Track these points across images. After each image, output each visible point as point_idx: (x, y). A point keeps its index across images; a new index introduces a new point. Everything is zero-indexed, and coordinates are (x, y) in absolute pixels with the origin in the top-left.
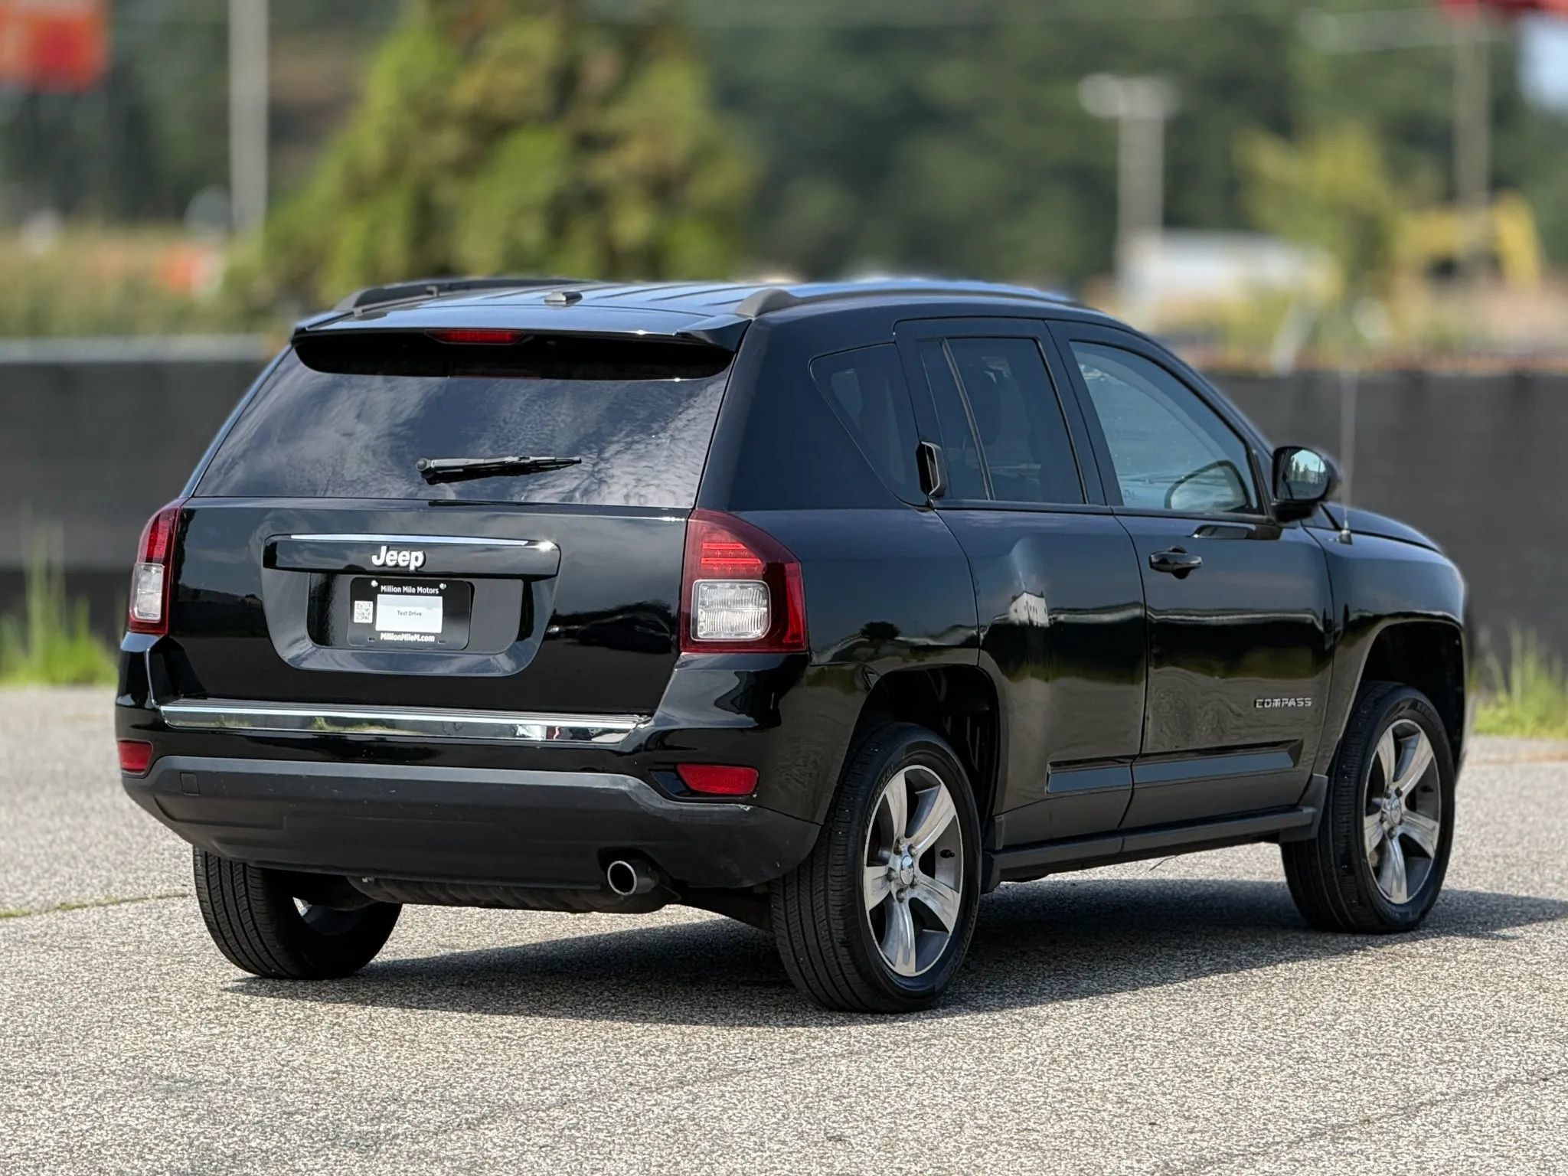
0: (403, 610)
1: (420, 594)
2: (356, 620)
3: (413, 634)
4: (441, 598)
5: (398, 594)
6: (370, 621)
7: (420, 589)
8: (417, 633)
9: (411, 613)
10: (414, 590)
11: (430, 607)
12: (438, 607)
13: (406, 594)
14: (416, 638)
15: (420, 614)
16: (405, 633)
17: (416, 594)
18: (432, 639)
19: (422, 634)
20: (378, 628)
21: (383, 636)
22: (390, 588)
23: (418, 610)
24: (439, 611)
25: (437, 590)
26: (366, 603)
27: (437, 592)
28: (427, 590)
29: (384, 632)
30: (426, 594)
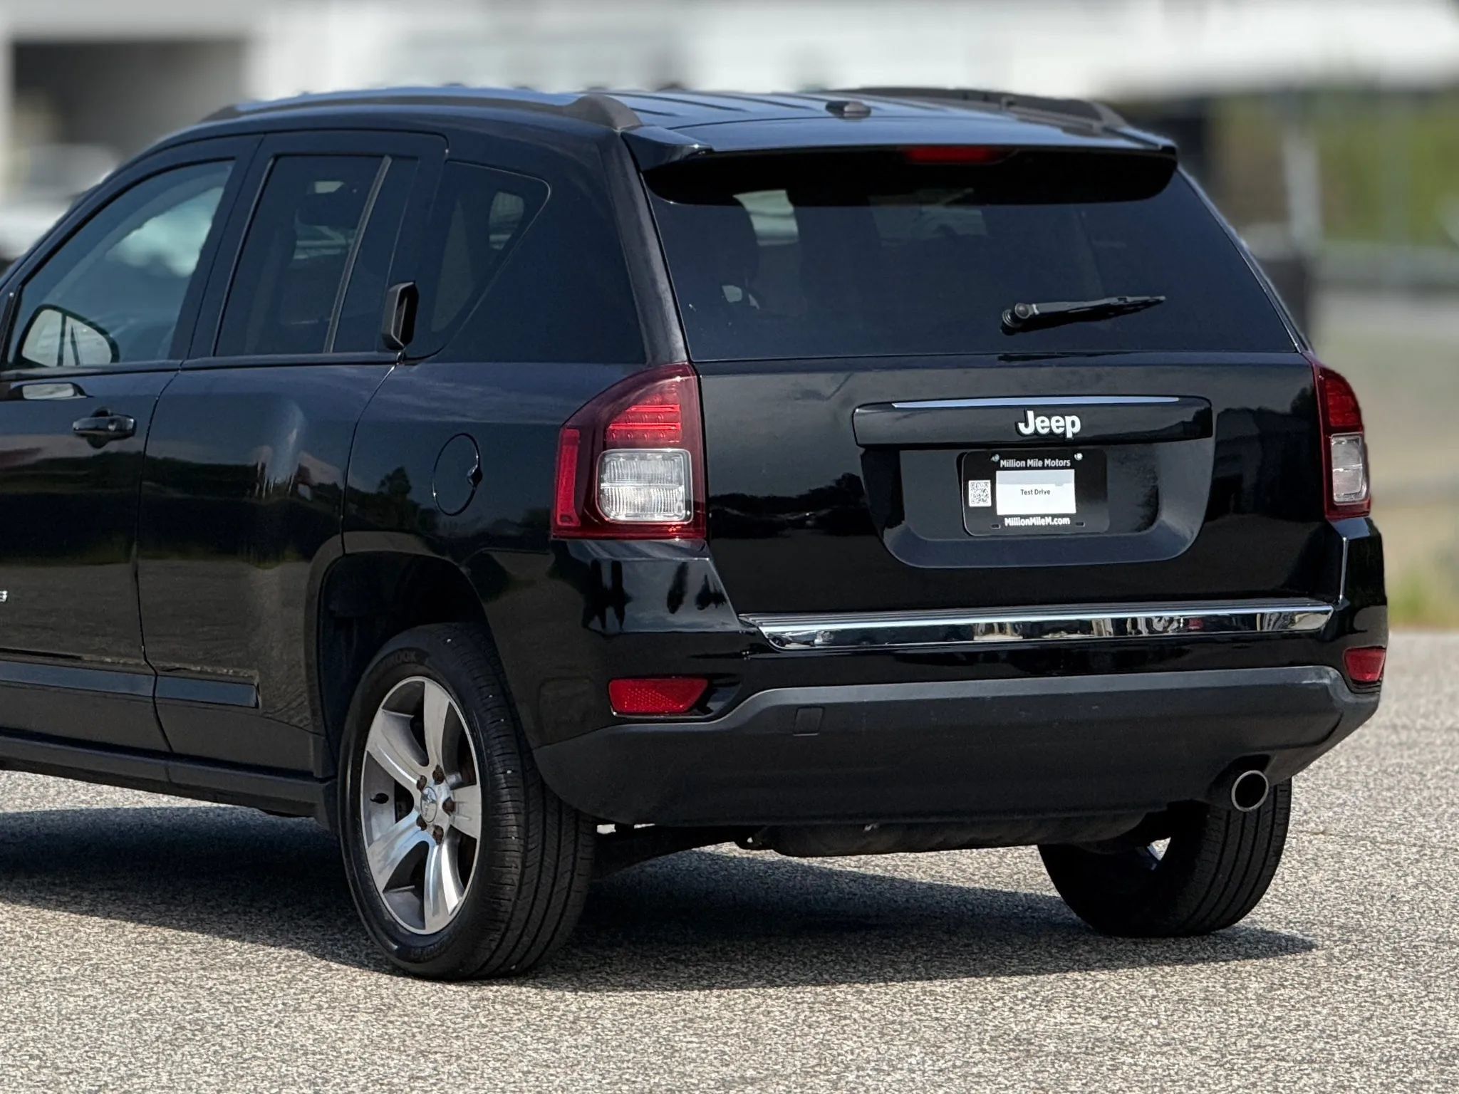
0: (1027, 488)
1: (1048, 468)
2: (971, 504)
3: (1043, 516)
4: (1072, 471)
5: (1020, 469)
6: (989, 504)
7: (1047, 462)
8: (1048, 515)
9: (1037, 492)
10: (1040, 464)
11: (1059, 484)
12: (1068, 482)
13: (1031, 468)
14: (1048, 520)
15: (1049, 492)
16: (1033, 516)
17: (1043, 468)
18: (1066, 521)
19: (1054, 516)
20: (1000, 511)
21: (1008, 522)
22: (1012, 463)
23: (1045, 487)
24: (1070, 488)
25: (1068, 462)
26: (982, 482)
27: (1069, 465)
28: (1057, 463)
29: (1009, 516)
30: (1055, 468)
